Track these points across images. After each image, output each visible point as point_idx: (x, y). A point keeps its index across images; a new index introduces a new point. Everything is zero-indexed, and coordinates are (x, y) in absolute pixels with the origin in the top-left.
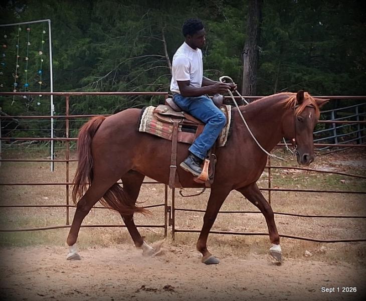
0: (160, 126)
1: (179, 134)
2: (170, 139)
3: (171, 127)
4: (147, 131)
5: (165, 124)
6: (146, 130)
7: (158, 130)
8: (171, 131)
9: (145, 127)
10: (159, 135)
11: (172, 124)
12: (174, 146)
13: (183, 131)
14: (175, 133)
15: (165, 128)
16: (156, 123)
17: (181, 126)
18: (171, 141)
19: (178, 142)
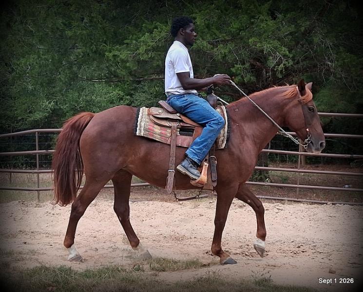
0: (157, 129)
1: (178, 138)
2: (168, 143)
3: (169, 131)
4: (145, 136)
5: (163, 128)
6: (144, 134)
7: (156, 134)
8: (169, 135)
9: (143, 131)
10: (157, 140)
11: (170, 127)
12: (173, 150)
13: (181, 134)
14: (174, 136)
15: (163, 132)
16: (154, 127)
17: (179, 130)
18: (170, 145)
19: (176, 146)
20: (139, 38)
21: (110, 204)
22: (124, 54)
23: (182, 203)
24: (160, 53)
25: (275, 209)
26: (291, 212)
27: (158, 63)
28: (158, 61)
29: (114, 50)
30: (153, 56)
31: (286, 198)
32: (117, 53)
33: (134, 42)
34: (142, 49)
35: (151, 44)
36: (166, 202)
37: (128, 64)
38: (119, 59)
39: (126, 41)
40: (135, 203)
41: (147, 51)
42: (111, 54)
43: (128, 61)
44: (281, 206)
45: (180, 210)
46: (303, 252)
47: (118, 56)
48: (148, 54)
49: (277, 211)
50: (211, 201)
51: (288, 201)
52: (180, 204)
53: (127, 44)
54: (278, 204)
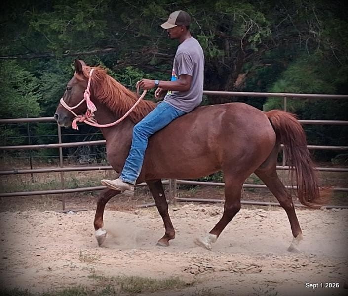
20: (73, 3)
21: (46, 215)
22: (55, 24)
23: (138, 212)
24: (101, 21)
25: (257, 216)
26: (278, 220)
27: (99, 34)
28: (100, 32)
29: (40, 18)
30: (94, 25)
31: (269, 203)
32: (45, 22)
33: (67, 7)
34: (79, 17)
35: (92, 10)
36: (117, 210)
37: (60, 37)
38: (47, 29)
39: (56, 7)
40: (78, 213)
41: (86, 20)
42: (37, 24)
43: (59, 33)
44: (264, 213)
45: (137, 220)
46: (304, 266)
47: (47, 26)
48: (87, 23)
49: (260, 218)
50: (175, 209)
51: (272, 206)
52: (136, 213)
53: (59, 10)
54: (260, 210)
